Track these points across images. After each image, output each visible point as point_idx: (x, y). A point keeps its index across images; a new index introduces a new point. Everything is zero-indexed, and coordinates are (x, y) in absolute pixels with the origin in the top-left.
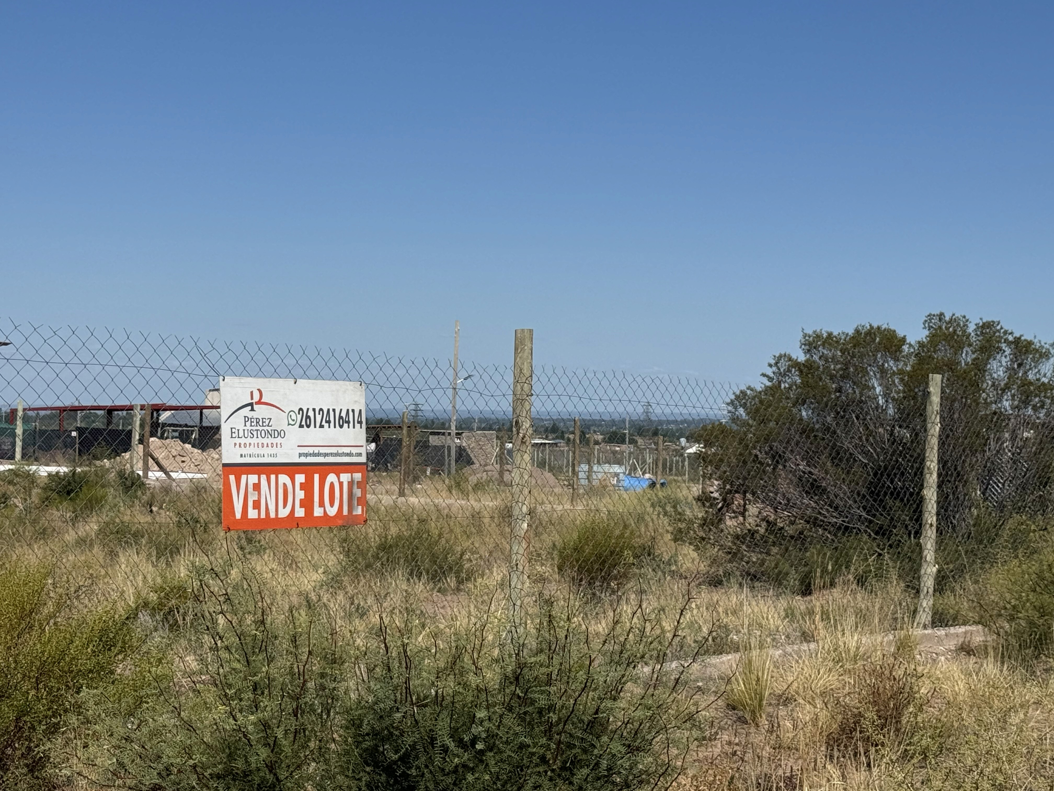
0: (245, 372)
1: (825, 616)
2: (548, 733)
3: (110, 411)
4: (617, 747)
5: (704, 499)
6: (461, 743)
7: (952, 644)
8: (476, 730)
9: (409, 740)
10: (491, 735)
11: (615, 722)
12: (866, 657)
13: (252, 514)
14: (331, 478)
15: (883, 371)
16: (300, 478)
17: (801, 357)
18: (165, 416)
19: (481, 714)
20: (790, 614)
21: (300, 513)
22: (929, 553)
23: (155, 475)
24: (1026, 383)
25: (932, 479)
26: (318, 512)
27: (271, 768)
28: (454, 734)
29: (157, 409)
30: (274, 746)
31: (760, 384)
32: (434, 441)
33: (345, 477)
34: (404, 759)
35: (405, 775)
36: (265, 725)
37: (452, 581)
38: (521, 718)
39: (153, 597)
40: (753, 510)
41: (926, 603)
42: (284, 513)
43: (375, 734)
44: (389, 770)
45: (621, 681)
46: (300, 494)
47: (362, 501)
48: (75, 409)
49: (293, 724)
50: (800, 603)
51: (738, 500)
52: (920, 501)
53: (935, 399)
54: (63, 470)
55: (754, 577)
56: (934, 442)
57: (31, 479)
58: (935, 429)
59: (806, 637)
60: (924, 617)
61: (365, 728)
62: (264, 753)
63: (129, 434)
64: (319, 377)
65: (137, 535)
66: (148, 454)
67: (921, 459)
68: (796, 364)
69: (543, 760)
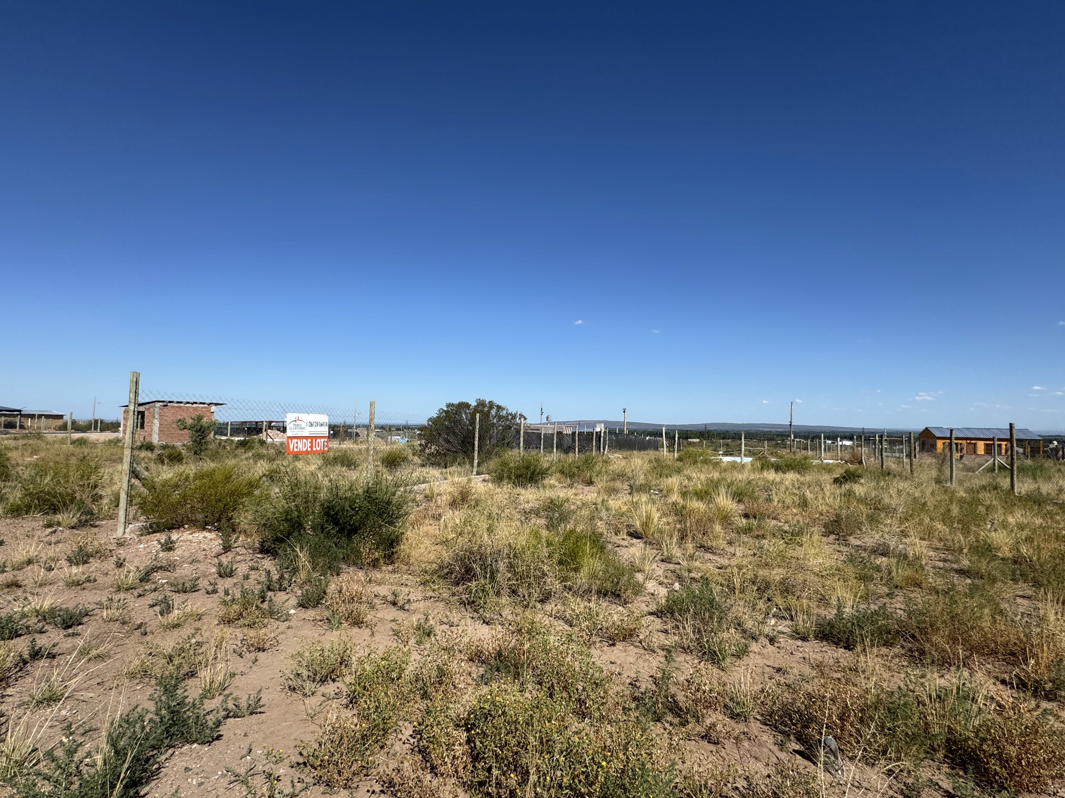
0: (294, 412)
1: (450, 473)
2: (376, 505)
3: (257, 422)
4: (394, 508)
5: (421, 445)
6: (352, 509)
7: (481, 479)
8: (356, 505)
9: (337, 509)
10: (360, 506)
11: (394, 501)
12: (460, 483)
13: (296, 450)
14: (318, 440)
15: (465, 413)
16: (309, 440)
17: (445, 409)
18: (273, 424)
19: (357, 501)
20: (442, 473)
21: (309, 449)
22: (476, 458)
23: (269, 440)
24: (500, 416)
25: (477, 439)
26: (314, 449)
27: (298, 517)
28: (350, 506)
29: (271, 422)
30: (299, 511)
31: (435, 416)
32: (349, 430)
33: (322, 440)
34: (336, 514)
35: (336, 518)
36: (297, 506)
37: (353, 467)
38: (369, 502)
39: (267, 473)
40: (433, 447)
41: (475, 470)
42: (304, 450)
43: (328, 507)
44: (332, 516)
45: (396, 491)
46: (309, 445)
47: (327, 446)
48: (246, 422)
49: (305, 505)
50: (444, 470)
51: (429, 445)
52: (474, 444)
53: (478, 419)
54: (242, 439)
55: (433, 464)
56: (477, 430)
57: (232, 441)
58: (477, 427)
59: (445, 479)
60: (475, 473)
61: (325, 506)
62: (296, 513)
63: (262, 429)
64: (315, 413)
65: (264, 456)
66: (267, 434)
67: (474, 434)
68: (444, 411)
69: (374, 512)
